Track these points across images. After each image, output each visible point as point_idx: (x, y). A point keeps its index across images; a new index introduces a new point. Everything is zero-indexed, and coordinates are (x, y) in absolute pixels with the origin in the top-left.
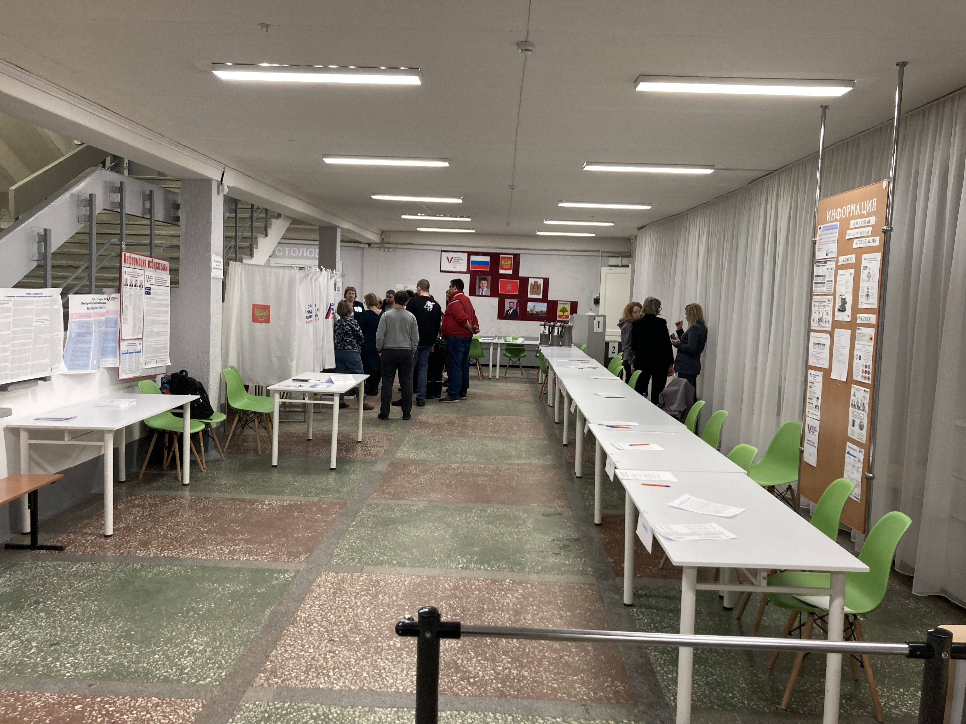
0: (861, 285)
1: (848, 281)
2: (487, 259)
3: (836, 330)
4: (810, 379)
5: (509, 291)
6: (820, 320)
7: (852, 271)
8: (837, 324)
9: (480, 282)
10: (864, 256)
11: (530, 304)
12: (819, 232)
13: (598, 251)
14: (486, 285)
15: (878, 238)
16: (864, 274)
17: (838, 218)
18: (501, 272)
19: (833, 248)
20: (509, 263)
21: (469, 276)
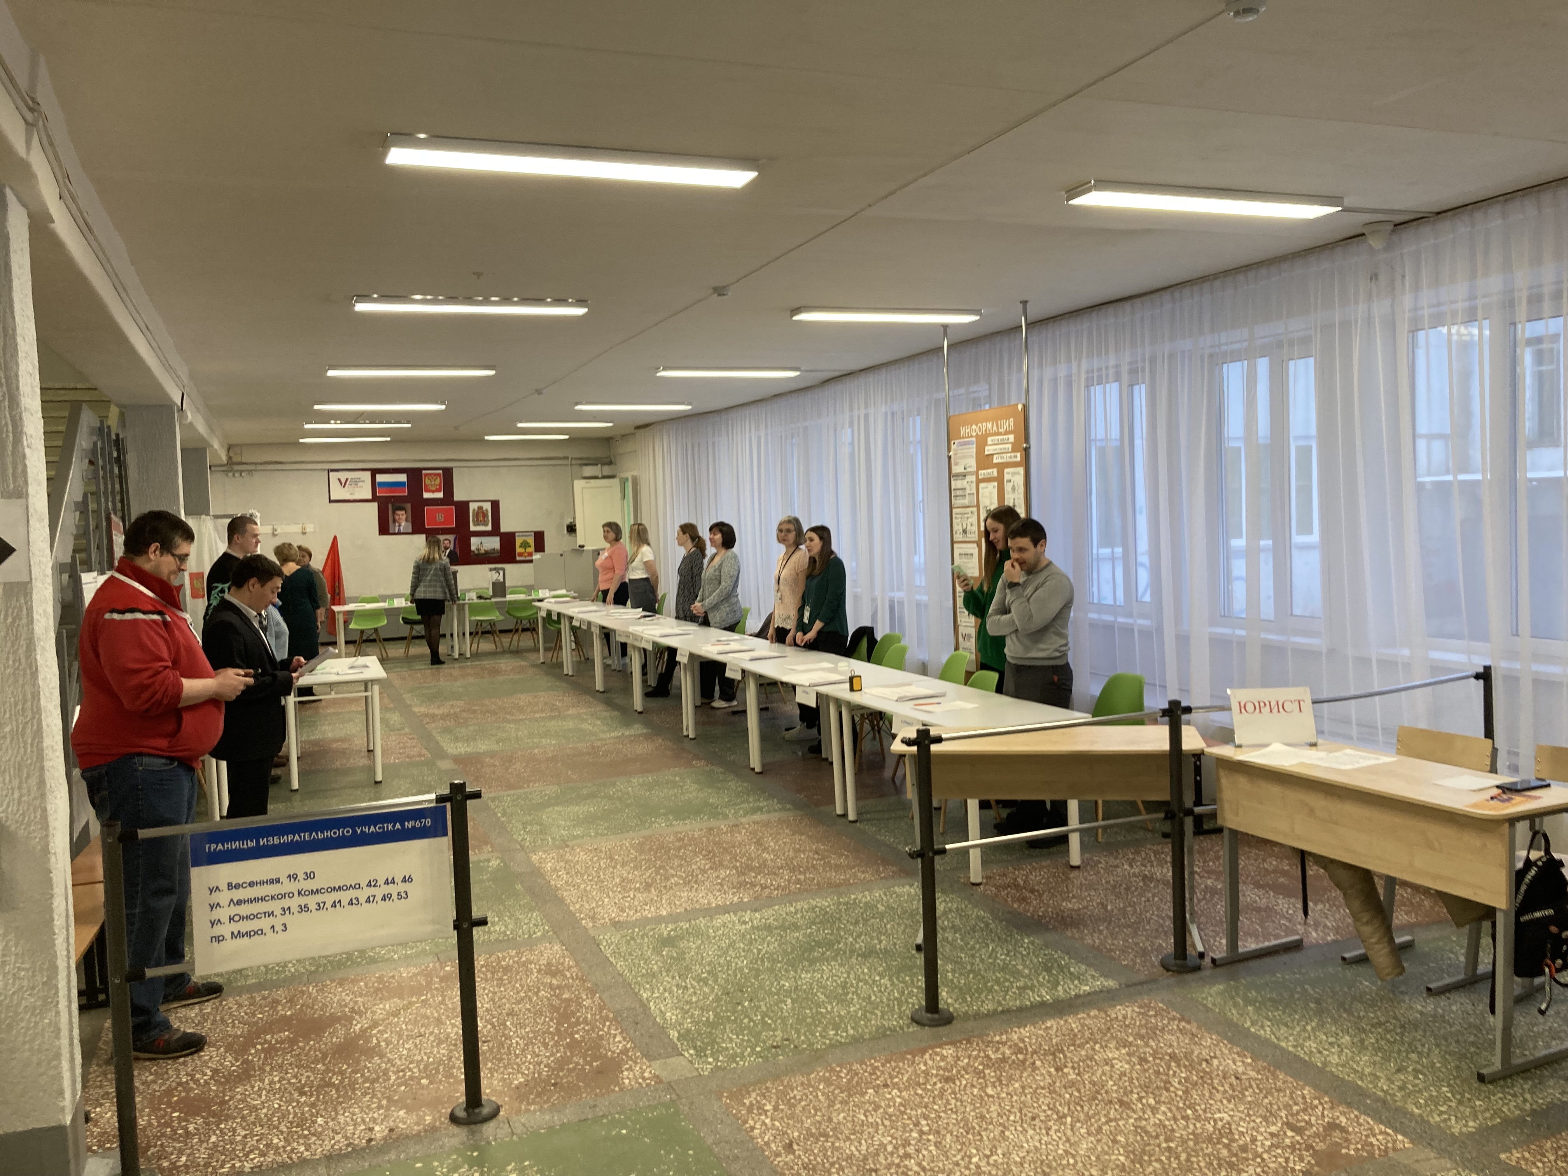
1: (991, 493)
2: (403, 478)
5: (439, 524)
6: (965, 531)
7: (995, 484)
9: (394, 513)
10: (1006, 470)
11: (474, 541)
12: (953, 447)
13: (566, 458)
14: (404, 517)
16: (1008, 487)
17: (974, 434)
18: (426, 495)
19: (972, 463)
20: (438, 481)
21: (375, 505)
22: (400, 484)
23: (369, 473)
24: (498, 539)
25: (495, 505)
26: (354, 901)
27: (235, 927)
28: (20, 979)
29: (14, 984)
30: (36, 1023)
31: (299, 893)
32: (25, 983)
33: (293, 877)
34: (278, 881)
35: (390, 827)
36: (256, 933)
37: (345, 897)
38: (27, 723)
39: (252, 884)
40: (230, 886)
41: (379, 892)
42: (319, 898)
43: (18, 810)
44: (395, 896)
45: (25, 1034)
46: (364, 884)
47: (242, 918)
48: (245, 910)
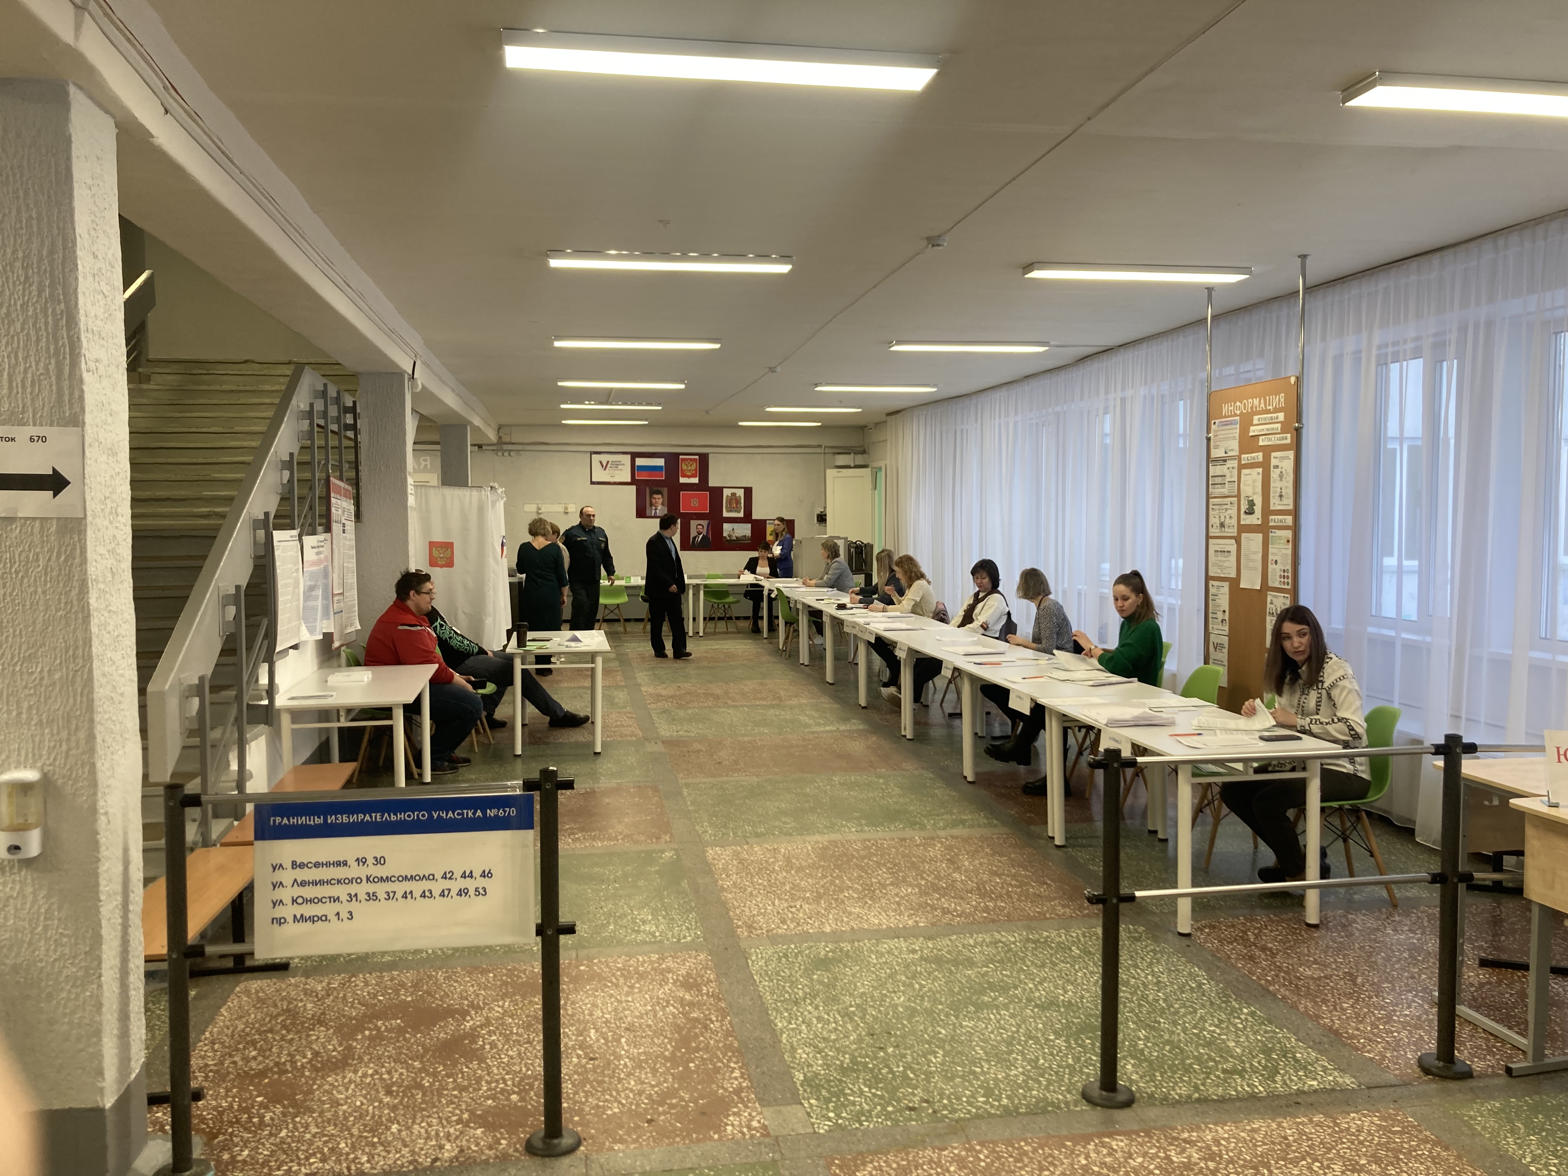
0: (1272, 485)
1: (1254, 481)
2: (660, 462)
3: (1243, 535)
4: (1212, 591)
5: (695, 508)
6: (1222, 525)
7: (1260, 470)
8: (1243, 529)
9: (651, 496)
10: (1273, 454)
11: (727, 527)
12: (1213, 427)
13: (820, 446)
14: (660, 501)
15: (1289, 435)
16: (1274, 474)
17: (1238, 412)
18: (683, 480)
19: (1234, 445)
20: (694, 467)
21: (634, 487)
22: (658, 468)
23: (629, 457)
24: (749, 525)
25: (748, 491)
26: (427, 894)
27: (299, 910)
28: (62, 945)
29: (55, 951)
30: (77, 995)
31: (368, 879)
32: (67, 951)
33: (361, 861)
34: (345, 863)
35: (470, 814)
36: (320, 919)
37: (418, 887)
38: (77, 671)
39: (317, 865)
40: (294, 865)
41: (455, 886)
42: (389, 887)
43: (65, 764)
44: (472, 892)
45: (65, 1007)
46: (438, 876)
47: (306, 901)
48: (309, 892)
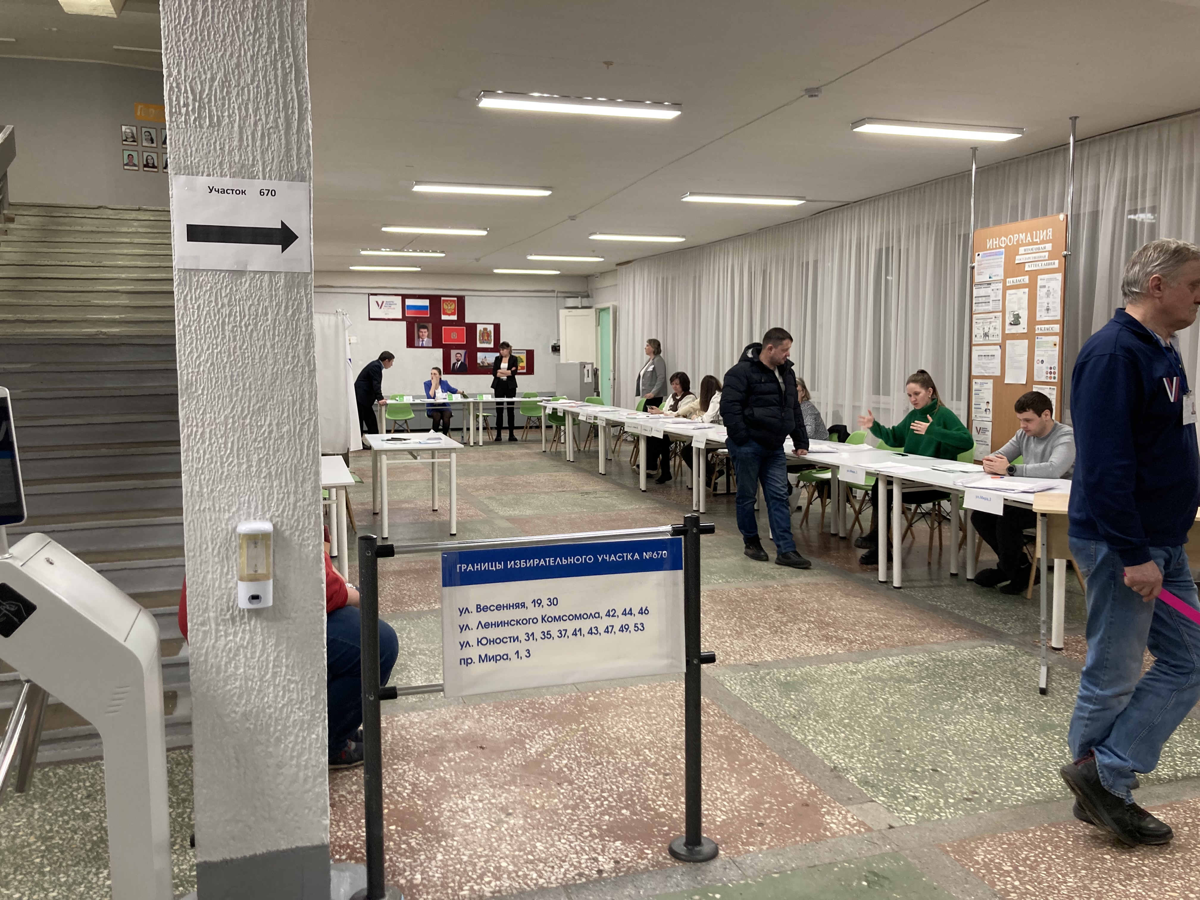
0: (1038, 301)
1: (1020, 299)
2: (426, 302)
3: (1008, 342)
4: (975, 387)
5: (454, 340)
6: (986, 335)
7: (1027, 290)
8: (1006, 337)
9: (418, 331)
10: (1039, 277)
11: (480, 355)
12: (977, 258)
13: (553, 291)
14: (426, 334)
15: (1057, 262)
16: (1041, 293)
17: (1003, 245)
18: (444, 317)
19: (999, 272)
20: (453, 307)
21: (405, 323)
22: (424, 307)
23: (400, 298)
26: (594, 631)
27: (483, 651)
28: (289, 691)
29: (283, 696)
30: (304, 738)
31: (543, 619)
32: (295, 696)
33: (537, 603)
34: (523, 605)
35: (629, 557)
36: (502, 657)
37: (585, 625)
38: (304, 424)
39: (499, 607)
40: (479, 608)
41: (617, 623)
42: (562, 625)
43: (293, 515)
44: (632, 628)
45: (293, 749)
46: (603, 614)
47: (489, 642)
48: (492, 633)
